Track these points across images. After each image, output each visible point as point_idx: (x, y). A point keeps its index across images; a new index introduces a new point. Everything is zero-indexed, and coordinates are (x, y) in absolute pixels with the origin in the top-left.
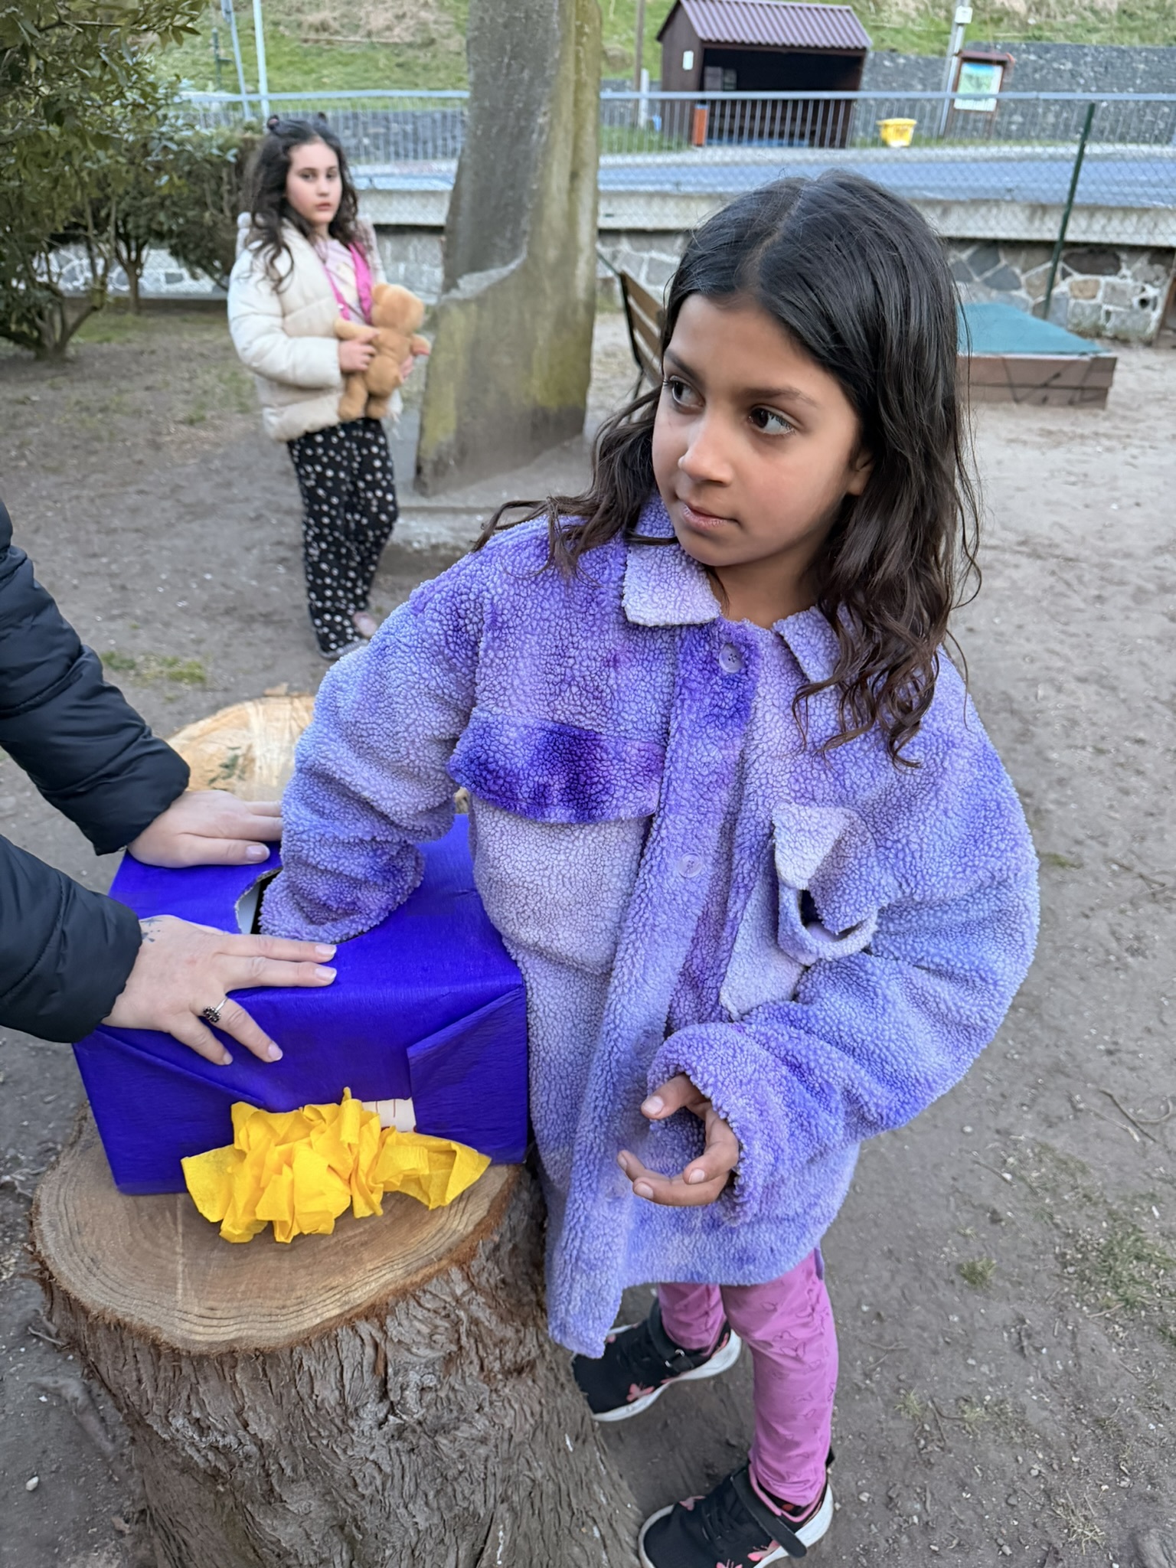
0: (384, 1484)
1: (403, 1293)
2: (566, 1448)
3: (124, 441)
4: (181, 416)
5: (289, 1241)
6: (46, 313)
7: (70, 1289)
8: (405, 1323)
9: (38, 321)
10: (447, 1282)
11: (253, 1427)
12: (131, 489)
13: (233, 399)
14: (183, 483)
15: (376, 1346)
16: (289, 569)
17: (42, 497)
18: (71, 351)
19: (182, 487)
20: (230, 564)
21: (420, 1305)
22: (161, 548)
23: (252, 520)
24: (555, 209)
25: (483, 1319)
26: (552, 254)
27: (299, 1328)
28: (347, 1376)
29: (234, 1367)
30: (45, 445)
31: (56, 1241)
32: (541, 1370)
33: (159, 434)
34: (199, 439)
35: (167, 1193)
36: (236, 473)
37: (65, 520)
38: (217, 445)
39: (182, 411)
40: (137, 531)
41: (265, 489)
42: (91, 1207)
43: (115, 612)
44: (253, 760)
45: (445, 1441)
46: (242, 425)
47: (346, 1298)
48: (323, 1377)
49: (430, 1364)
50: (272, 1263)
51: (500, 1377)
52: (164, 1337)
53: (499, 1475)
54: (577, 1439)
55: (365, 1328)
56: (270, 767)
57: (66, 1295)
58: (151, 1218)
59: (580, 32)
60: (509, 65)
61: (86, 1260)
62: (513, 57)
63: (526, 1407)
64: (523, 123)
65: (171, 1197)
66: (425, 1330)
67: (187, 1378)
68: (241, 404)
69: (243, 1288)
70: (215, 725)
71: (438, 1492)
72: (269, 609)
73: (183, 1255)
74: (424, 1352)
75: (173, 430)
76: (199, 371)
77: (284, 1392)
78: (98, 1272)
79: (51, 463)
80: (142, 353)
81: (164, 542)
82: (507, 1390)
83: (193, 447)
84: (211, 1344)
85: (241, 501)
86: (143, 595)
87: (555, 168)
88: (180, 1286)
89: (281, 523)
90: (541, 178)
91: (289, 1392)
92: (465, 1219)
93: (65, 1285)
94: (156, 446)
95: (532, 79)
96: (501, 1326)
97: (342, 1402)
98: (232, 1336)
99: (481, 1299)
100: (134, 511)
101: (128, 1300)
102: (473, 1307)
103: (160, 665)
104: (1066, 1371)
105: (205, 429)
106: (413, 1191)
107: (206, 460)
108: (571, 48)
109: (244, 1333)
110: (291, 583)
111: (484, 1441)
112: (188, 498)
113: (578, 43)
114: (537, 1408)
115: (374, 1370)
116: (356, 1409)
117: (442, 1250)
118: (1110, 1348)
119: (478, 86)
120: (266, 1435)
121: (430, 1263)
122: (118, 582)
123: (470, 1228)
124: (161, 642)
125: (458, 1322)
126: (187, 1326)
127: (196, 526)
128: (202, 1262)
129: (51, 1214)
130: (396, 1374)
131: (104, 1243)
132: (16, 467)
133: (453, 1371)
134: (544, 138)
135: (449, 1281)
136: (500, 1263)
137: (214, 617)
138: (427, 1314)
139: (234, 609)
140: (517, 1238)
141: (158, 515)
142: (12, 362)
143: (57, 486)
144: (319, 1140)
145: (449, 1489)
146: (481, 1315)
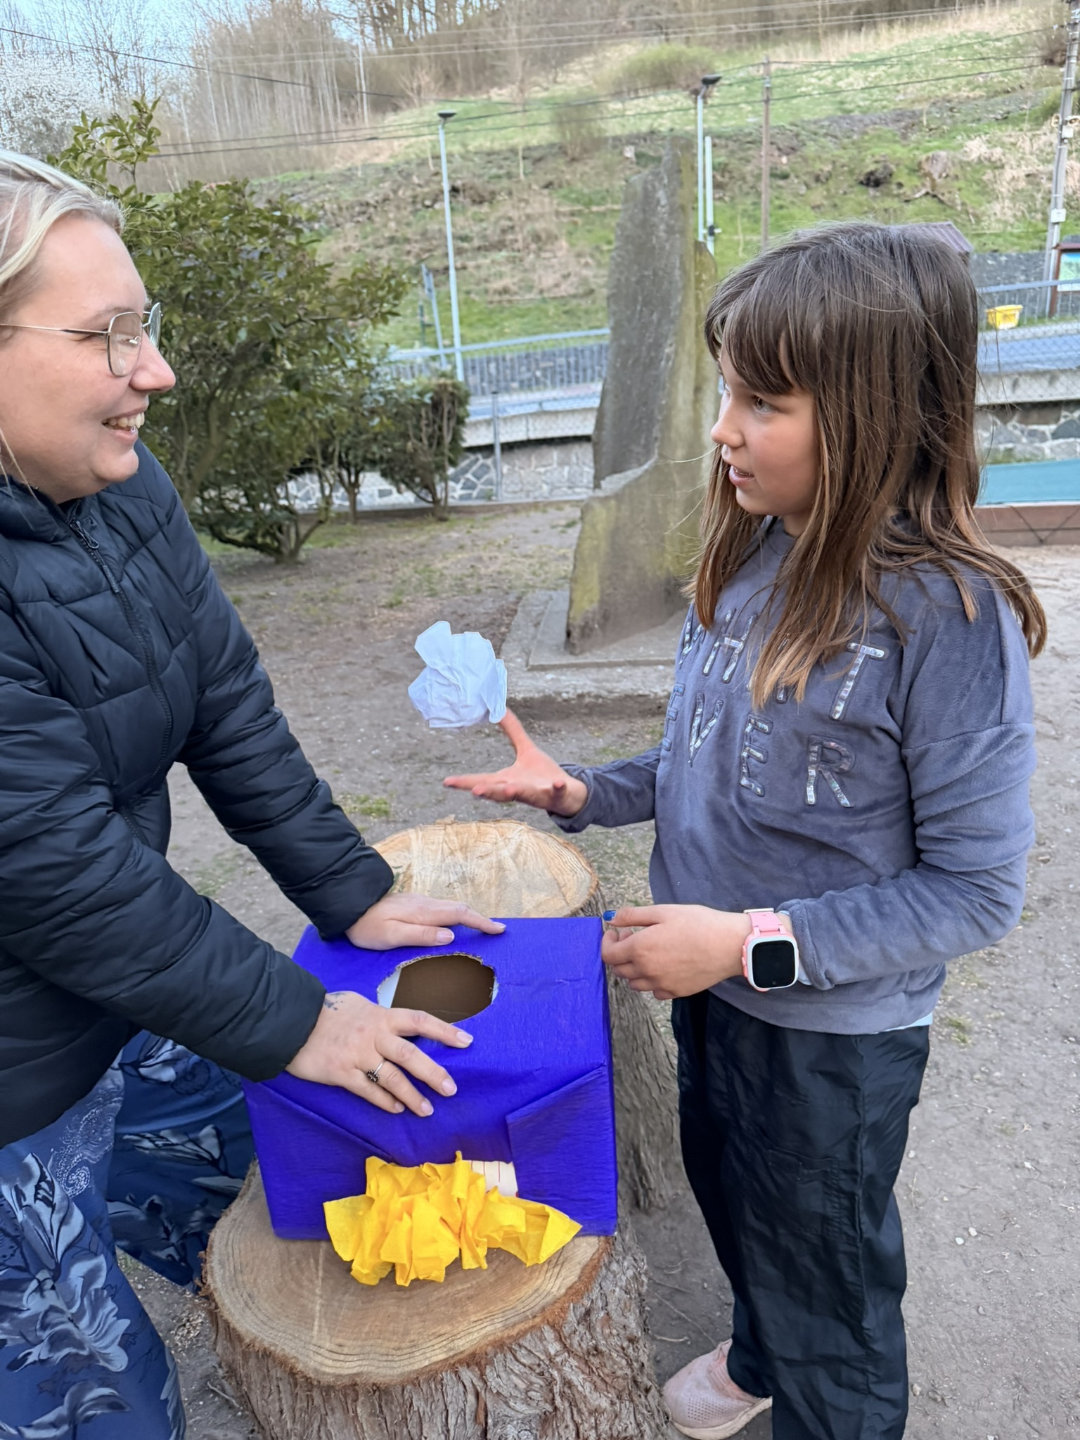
1: (501, 1345)
3: (338, 623)
4: (384, 602)
5: (407, 1285)
6: (284, 529)
7: (230, 1319)
8: (503, 1375)
9: (278, 534)
12: (342, 661)
13: (425, 586)
14: (383, 655)
15: (477, 1395)
18: (302, 556)
19: (381, 658)
21: (517, 1360)
22: (362, 707)
24: (681, 418)
25: (576, 1383)
26: (680, 454)
27: (410, 1368)
28: (452, 1421)
29: (355, 1400)
30: (278, 630)
31: (223, 1277)
33: (366, 616)
34: (396, 619)
35: (311, 1240)
37: (290, 687)
38: (411, 623)
39: (385, 598)
40: (345, 694)
42: (252, 1250)
43: (323, 760)
46: (431, 606)
47: (451, 1345)
48: (431, 1420)
49: (526, 1420)
50: (392, 1309)
52: (300, 1367)
55: (468, 1375)
56: (423, 882)
57: (227, 1324)
58: (298, 1263)
59: (698, 280)
60: (641, 312)
61: (245, 1295)
62: (645, 304)
64: (653, 354)
65: (315, 1244)
66: (522, 1386)
67: (317, 1408)
68: (431, 589)
69: (366, 1329)
73: (321, 1296)
74: (520, 1407)
75: (376, 613)
76: (400, 565)
77: (398, 1430)
78: (253, 1306)
79: (283, 644)
80: (356, 553)
81: (365, 703)
83: (391, 626)
84: (338, 1376)
86: (345, 745)
87: (680, 385)
88: (316, 1323)
90: (669, 395)
91: (402, 1431)
92: (558, 1282)
93: (227, 1316)
94: (363, 626)
95: (659, 320)
96: (596, 1395)
98: (355, 1371)
99: (574, 1362)
100: (343, 678)
101: (274, 1332)
102: (567, 1369)
103: (355, 802)
105: (402, 611)
106: (513, 1250)
107: (401, 635)
108: (692, 293)
109: (365, 1369)
112: (384, 666)
113: (698, 288)
115: (476, 1419)
117: (537, 1308)
119: (617, 326)
121: (526, 1318)
122: (328, 736)
123: (563, 1291)
124: (355, 785)
125: (550, 1383)
126: (319, 1358)
127: (390, 689)
128: (336, 1304)
129: (220, 1254)
130: (495, 1425)
131: (259, 1281)
133: (549, 1432)
134: (671, 363)
135: (542, 1339)
136: (590, 1328)
137: (399, 761)
138: (523, 1369)
139: (416, 754)
140: (609, 1308)
141: (361, 681)
142: (257, 567)
143: (286, 661)
144: (434, 1194)
146: (574, 1378)
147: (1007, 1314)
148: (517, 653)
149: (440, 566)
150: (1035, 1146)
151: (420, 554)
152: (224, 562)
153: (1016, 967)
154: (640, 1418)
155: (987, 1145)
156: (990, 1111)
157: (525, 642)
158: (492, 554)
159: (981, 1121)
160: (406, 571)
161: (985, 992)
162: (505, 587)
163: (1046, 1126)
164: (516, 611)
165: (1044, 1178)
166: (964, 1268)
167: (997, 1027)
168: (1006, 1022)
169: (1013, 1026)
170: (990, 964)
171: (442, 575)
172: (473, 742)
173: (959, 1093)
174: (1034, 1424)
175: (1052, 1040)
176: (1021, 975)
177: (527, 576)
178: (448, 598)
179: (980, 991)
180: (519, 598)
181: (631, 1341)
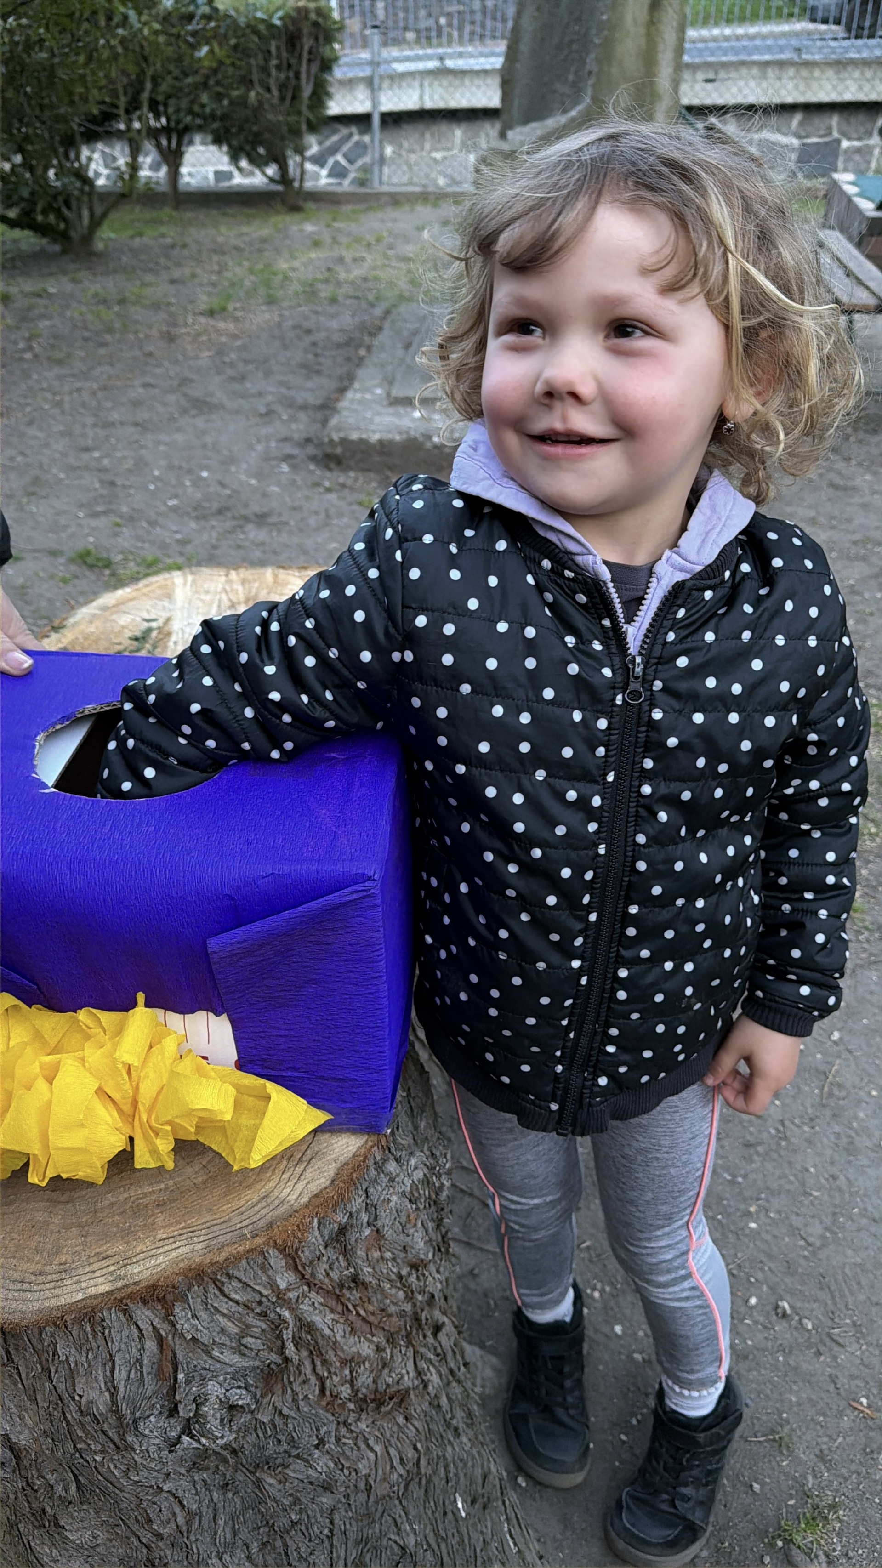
0: (188, 1523)
1: (198, 1275)
2: (455, 1512)
3: (136, 332)
4: (203, 307)
5: (44, 1184)
6: (74, 204)
8: (203, 1315)
9: (65, 210)
10: (263, 1268)
12: (137, 382)
13: (262, 291)
14: (195, 377)
15: (160, 1341)
16: (294, 467)
17: (42, 389)
18: (99, 246)
19: (191, 381)
20: (232, 460)
21: (225, 1296)
22: (159, 443)
23: (261, 415)
24: (628, 47)
25: (321, 1325)
27: (54, 1302)
28: (121, 1375)
30: (55, 337)
32: (418, 1406)
33: (175, 325)
34: (218, 331)
36: (250, 367)
37: (63, 413)
38: (235, 337)
39: (203, 301)
40: (136, 424)
41: (281, 383)
43: (100, 509)
44: (169, 634)
45: (272, 1481)
46: (267, 316)
47: (121, 1272)
48: (88, 1373)
49: (240, 1375)
51: (351, 1406)
53: (350, 1535)
54: (473, 1502)
55: (144, 1316)
63: (392, 1451)
66: (232, 1328)
68: (269, 296)
70: (134, 594)
71: (264, 1544)
72: (265, 510)
74: (228, 1357)
75: (190, 321)
76: (230, 264)
77: (38, 1386)
79: (60, 355)
80: (173, 246)
81: (163, 437)
82: (363, 1426)
83: (210, 340)
85: (253, 396)
86: (132, 491)
89: (293, 419)
90: (613, 7)
91: (44, 1387)
92: (300, 1187)
94: (171, 338)
96: (352, 1340)
97: (115, 1410)
99: (317, 1298)
100: (136, 404)
102: (305, 1307)
103: (138, 565)
105: (225, 320)
106: (215, 1144)
107: (220, 353)
110: (293, 482)
111: (327, 1487)
112: (196, 392)
114: (411, 1454)
115: (159, 1374)
116: (135, 1421)
117: (261, 1224)
120: (23, 1439)
121: (245, 1237)
122: (108, 477)
123: (305, 1200)
124: (143, 542)
125: (278, 1325)
127: (200, 422)
132: (21, 359)
133: (278, 1388)
135: (265, 1267)
136: (346, 1252)
137: (204, 517)
138: (234, 1307)
139: (228, 509)
140: (379, 1223)
141: (161, 409)
142: (38, 257)
143: (60, 378)
144: (94, 1055)
145: (279, 1543)
146: (317, 1319)
148: (377, 381)
149: (284, 266)
151: (260, 251)
154: (423, 1365)
157: (390, 368)
158: (358, 255)
160: (237, 271)
162: (371, 297)
164: (380, 329)
171: (286, 278)
172: (307, 498)
177: (403, 284)
178: (291, 308)
180: (388, 312)
181: (414, 1266)
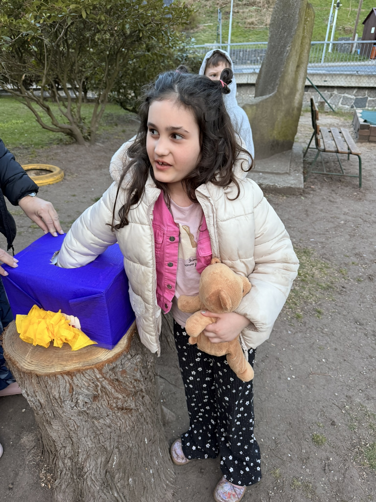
0: (78, 428)
1: (79, 371)
2: (144, 442)
8: (80, 380)
11: (38, 398)
15: (70, 384)
21: (84, 376)
24: (289, 77)
26: (286, 91)
27: (48, 372)
28: (61, 390)
29: (32, 378)
31: (8, 336)
32: (135, 413)
45: (96, 422)
47: (64, 368)
48: (55, 388)
49: (87, 395)
51: (116, 409)
52: (18, 365)
53: (115, 440)
54: (150, 441)
55: (66, 377)
59: (306, 20)
60: (281, 31)
62: (283, 29)
63: (127, 422)
64: (282, 50)
69: (42, 358)
71: (94, 437)
74: (85, 391)
77: (45, 389)
82: (119, 414)
84: (27, 370)
87: (291, 64)
88: (28, 354)
90: (285, 67)
92: (105, 357)
95: (287, 35)
96: (116, 393)
97: (60, 398)
98: (33, 369)
99: (107, 382)
101: (15, 354)
102: (104, 383)
104: (338, 481)
108: (302, 26)
109: (35, 369)
111: (110, 427)
113: (304, 24)
114: (132, 424)
115: (69, 391)
116: (64, 401)
117: (95, 363)
118: (358, 479)
119: (271, 39)
120: (42, 401)
121: (90, 365)
123: (105, 360)
125: (97, 386)
126: (24, 364)
129: (10, 329)
133: (97, 400)
134: (288, 54)
135: (94, 372)
136: (115, 373)
138: (87, 380)
140: (124, 368)
145: (97, 437)
146: (107, 387)
147: (295, 404)
150: (329, 355)
152: (125, 117)
153: (349, 296)
155: (312, 351)
156: (317, 341)
159: (313, 344)
161: (334, 302)
163: (336, 349)
165: (327, 365)
166: (287, 387)
167: (333, 315)
168: (337, 313)
169: (338, 315)
170: (340, 294)
173: (310, 334)
174: (290, 437)
175: (351, 322)
176: (350, 299)
179: (332, 302)
181: (135, 380)
